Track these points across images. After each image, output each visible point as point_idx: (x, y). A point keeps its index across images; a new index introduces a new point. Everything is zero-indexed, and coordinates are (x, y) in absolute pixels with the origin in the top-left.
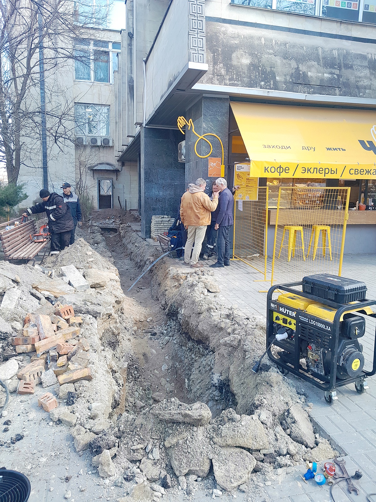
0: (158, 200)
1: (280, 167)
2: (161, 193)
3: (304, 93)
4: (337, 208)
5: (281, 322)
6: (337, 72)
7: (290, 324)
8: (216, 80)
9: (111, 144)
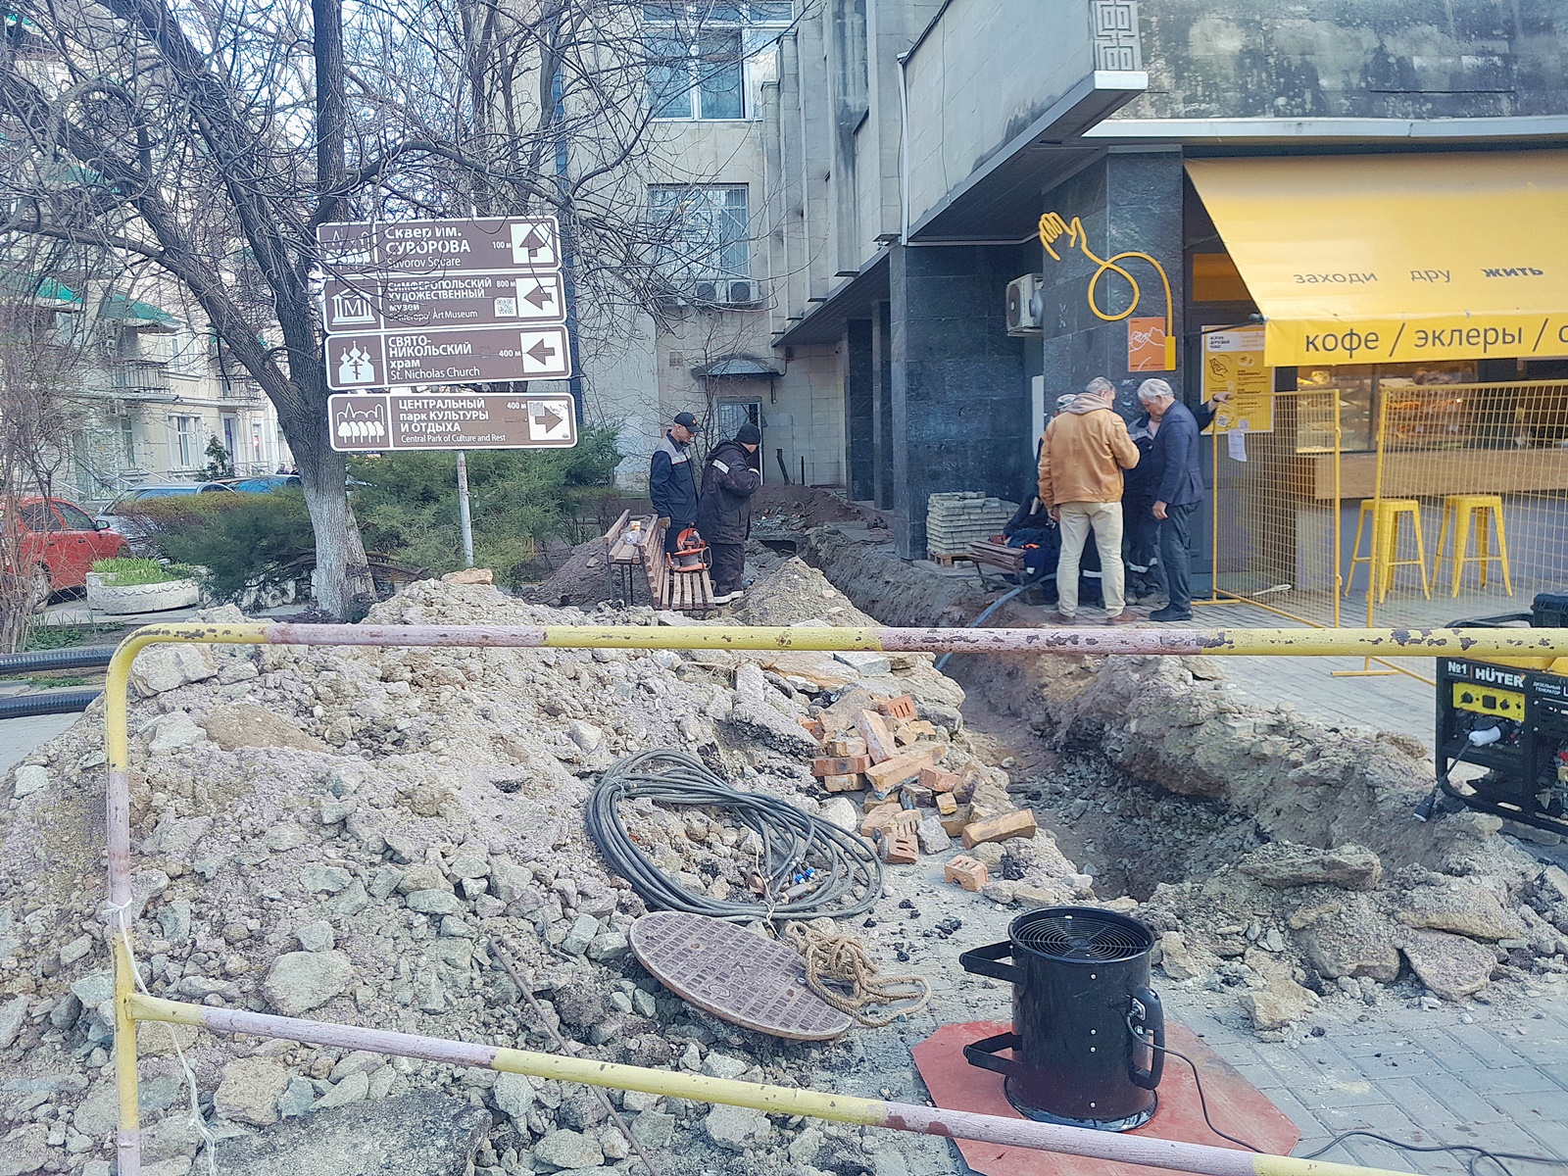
0: (945, 450)
1: (1352, 334)
2: (954, 429)
3: (1406, 116)
4: (1515, 444)
5: (1477, 707)
6: (1503, 47)
7: (1505, 706)
8: (1148, 106)
9: (754, 297)
